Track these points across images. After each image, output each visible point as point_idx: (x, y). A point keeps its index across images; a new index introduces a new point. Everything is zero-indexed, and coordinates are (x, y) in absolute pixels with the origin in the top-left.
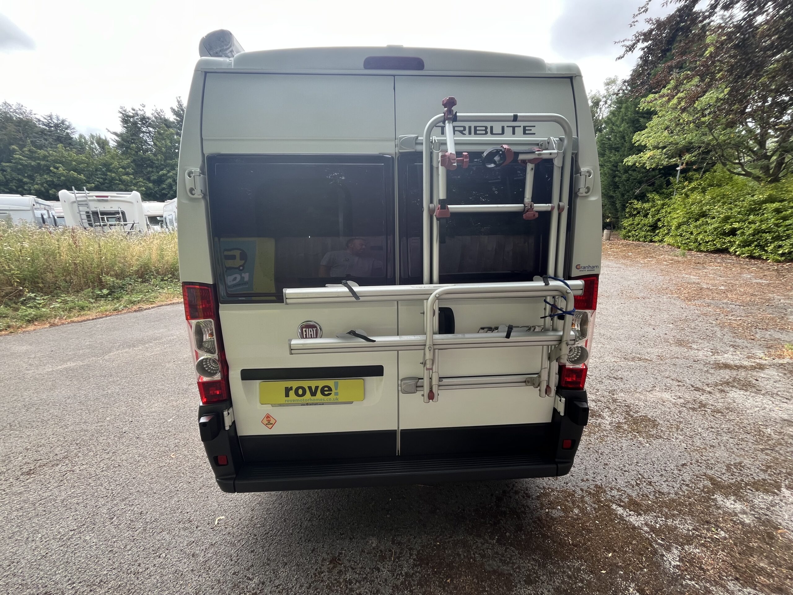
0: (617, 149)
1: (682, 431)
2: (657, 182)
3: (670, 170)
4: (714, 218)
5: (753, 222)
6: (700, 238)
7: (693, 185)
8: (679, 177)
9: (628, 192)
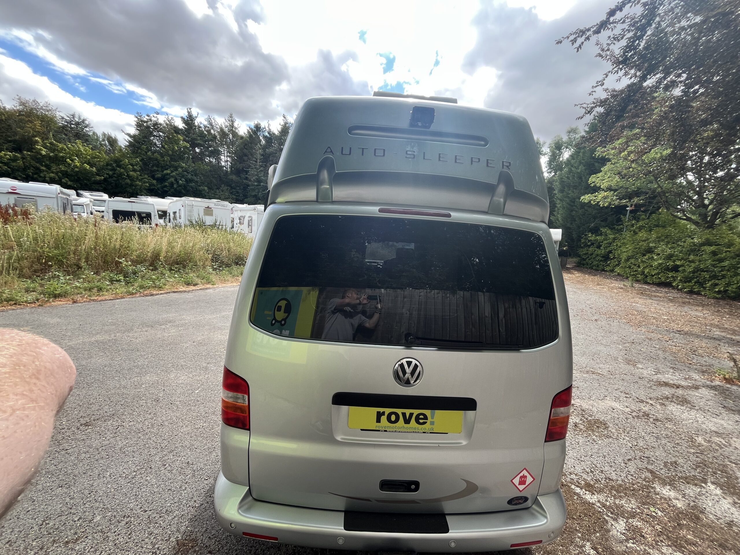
0: (575, 187)
2: (610, 219)
3: (621, 210)
4: (659, 254)
5: (693, 261)
6: (646, 271)
7: (640, 223)
8: (629, 216)
9: (584, 225)
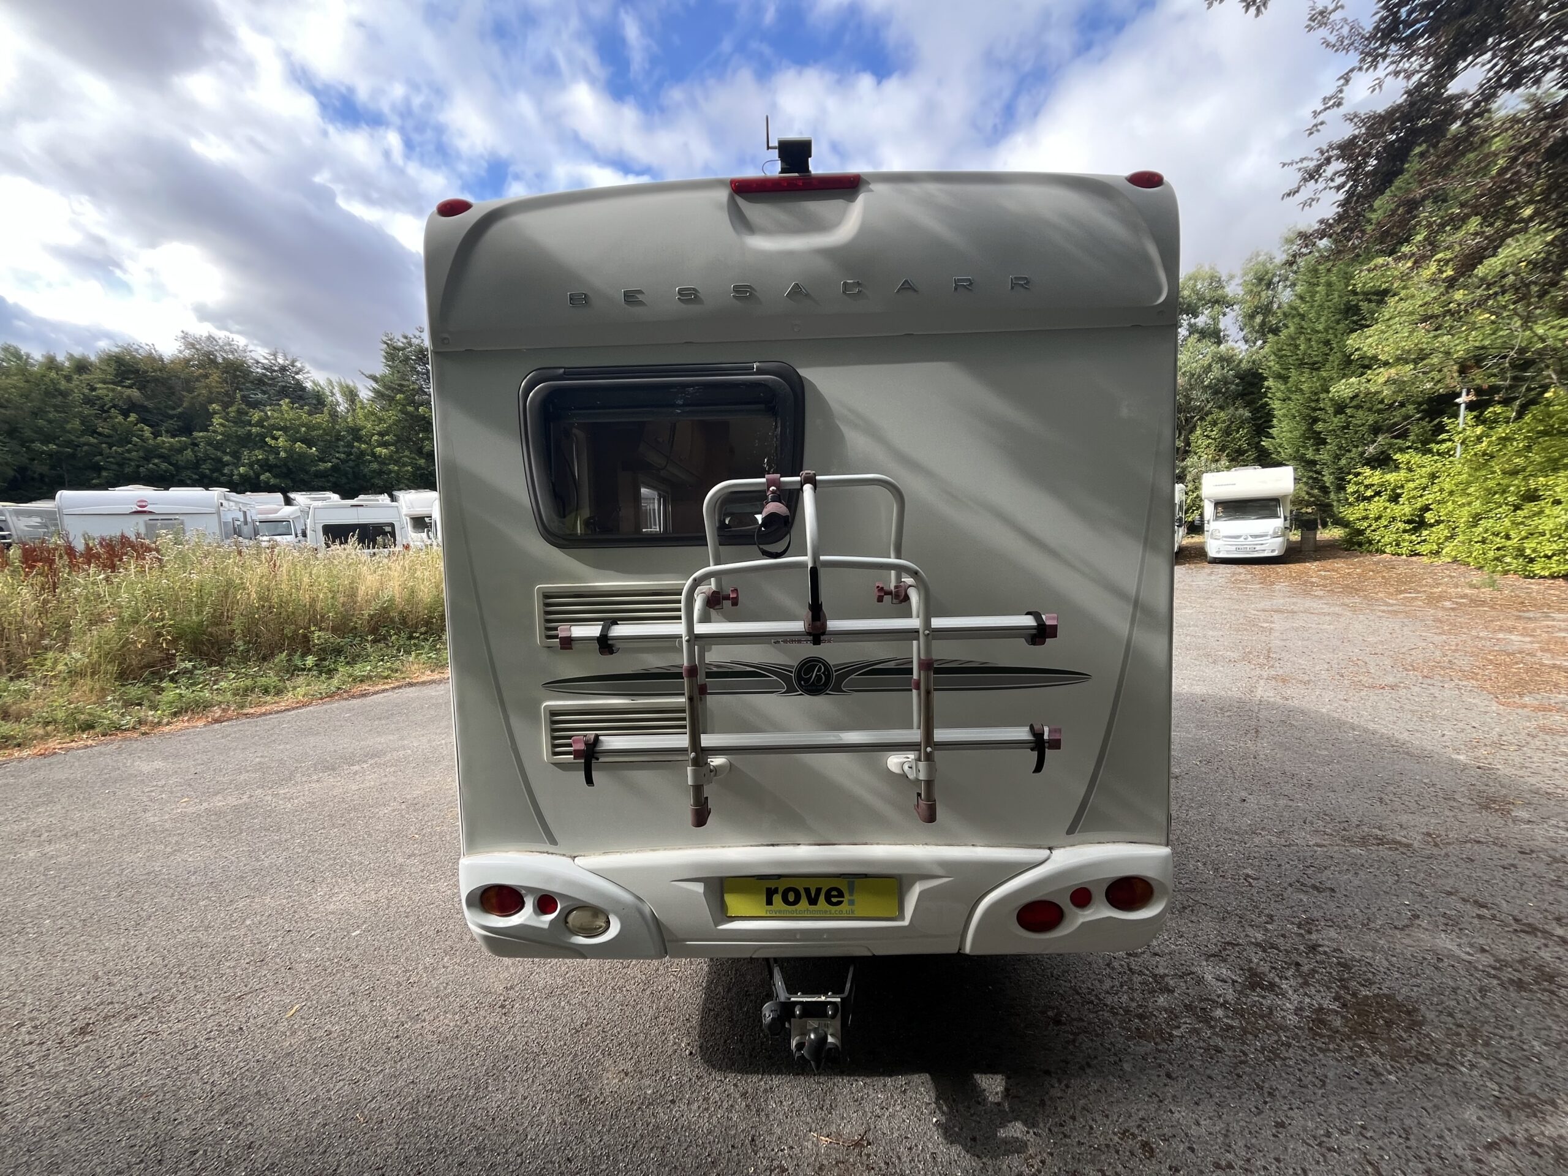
1: (1487, 1044)
2: (1414, 430)
3: (1441, 404)
6: (1530, 546)
8: (1465, 417)
